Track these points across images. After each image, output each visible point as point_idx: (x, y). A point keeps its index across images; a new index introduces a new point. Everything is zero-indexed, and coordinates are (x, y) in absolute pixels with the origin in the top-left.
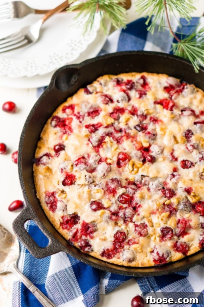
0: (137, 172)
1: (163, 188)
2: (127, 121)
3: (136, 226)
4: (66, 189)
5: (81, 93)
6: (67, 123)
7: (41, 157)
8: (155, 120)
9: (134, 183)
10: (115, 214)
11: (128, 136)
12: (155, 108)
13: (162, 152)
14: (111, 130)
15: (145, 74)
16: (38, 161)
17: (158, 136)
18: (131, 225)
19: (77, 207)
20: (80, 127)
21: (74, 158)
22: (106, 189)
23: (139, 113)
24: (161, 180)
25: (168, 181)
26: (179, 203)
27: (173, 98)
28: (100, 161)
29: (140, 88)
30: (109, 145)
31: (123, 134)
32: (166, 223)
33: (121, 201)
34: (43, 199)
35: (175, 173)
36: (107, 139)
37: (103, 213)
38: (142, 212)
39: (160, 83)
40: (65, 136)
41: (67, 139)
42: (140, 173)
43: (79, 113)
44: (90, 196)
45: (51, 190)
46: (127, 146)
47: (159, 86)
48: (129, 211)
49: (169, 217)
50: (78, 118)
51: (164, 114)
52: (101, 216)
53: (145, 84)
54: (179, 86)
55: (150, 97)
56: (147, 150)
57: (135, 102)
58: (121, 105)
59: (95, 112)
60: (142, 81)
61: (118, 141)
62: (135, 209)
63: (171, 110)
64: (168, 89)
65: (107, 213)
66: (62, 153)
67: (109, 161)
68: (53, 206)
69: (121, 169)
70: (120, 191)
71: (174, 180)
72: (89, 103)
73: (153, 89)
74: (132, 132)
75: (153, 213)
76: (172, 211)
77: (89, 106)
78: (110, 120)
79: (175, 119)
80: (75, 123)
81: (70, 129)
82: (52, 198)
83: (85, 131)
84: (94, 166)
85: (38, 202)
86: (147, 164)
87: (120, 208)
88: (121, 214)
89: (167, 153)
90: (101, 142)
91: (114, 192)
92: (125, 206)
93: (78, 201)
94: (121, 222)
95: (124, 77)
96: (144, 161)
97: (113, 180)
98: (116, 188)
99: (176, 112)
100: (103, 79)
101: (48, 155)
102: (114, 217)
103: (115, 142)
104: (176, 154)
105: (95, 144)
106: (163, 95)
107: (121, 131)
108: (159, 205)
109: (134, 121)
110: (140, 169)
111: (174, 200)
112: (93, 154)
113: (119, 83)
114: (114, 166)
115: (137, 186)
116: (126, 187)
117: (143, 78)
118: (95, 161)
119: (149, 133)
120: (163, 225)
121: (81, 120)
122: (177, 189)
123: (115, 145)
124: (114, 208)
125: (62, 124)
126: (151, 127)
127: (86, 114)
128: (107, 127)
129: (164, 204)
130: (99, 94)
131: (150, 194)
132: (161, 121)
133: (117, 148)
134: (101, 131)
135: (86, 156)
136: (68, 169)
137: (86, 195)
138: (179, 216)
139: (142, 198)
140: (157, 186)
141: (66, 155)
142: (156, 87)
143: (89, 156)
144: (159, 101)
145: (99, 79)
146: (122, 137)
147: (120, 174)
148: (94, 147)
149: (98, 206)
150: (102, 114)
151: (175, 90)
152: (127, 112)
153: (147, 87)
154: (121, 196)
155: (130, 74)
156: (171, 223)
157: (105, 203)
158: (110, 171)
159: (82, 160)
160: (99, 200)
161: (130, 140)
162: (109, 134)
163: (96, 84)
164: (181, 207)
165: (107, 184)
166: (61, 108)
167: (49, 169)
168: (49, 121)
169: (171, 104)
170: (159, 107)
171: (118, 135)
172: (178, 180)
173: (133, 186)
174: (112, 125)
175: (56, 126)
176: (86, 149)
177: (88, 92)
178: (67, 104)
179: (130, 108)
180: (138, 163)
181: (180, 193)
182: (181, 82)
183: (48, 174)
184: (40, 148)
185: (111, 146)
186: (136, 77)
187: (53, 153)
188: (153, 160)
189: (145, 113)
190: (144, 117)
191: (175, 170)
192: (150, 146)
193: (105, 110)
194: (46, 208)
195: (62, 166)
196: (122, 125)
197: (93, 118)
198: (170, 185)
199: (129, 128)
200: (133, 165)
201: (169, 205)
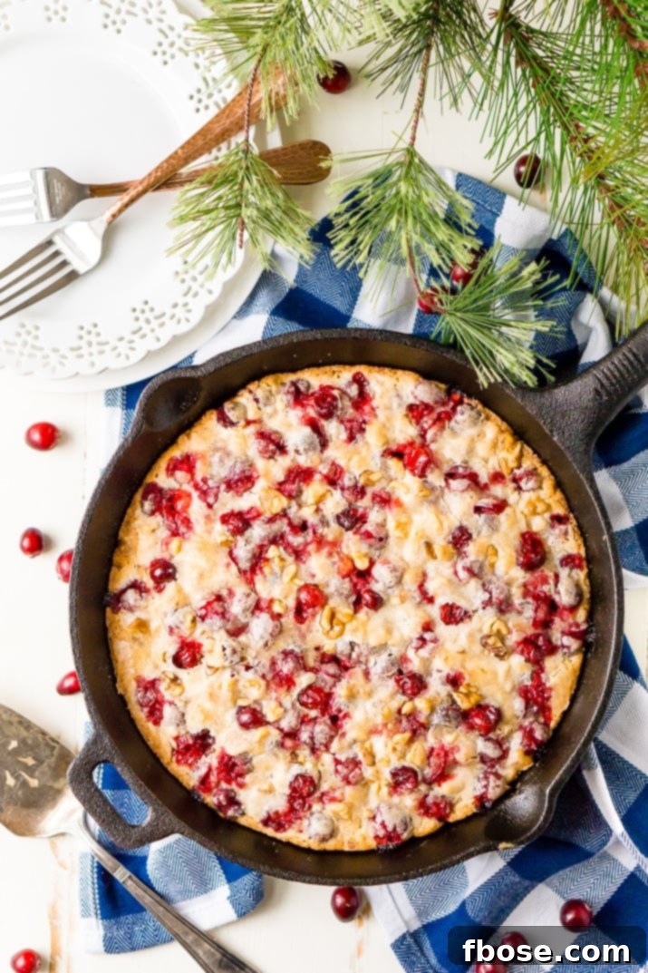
0: (341, 633)
1: (400, 672)
2: (320, 500)
3: (337, 762)
4: (182, 674)
5: (211, 420)
6: (179, 505)
7: (124, 591)
8: (385, 501)
9: (334, 659)
10: (292, 735)
11: (320, 542)
12: (385, 468)
13: (399, 581)
14: (282, 526)
15: (363, 369)
16: (117, 601)
17: (392, 541)
18: (327, 759)
19: (207, 716)
20: (208, 518)
21: (198, 600)
22: (269, 676)
23: (347, 481)
24: (396, 651)
25: (411, 654)
26: (433, 710)
27: (429, 435)
28: (257, 607)
29: (350, 412)
30: (276, 565)
31: (309, 536)
32: (403, 756)
33: (304, 704)
34: (133, 695)
35: (428, 636)
36: (273, 552)
37: (265, 737)
38: (351, 728)
39: (398, 396)
40: (175, 542)
41: (179, 549)
42: (348, 637)
43: (205, 480)
44: (236, 693)
45: (149, 675)
46: (320, 568)
47: (395, 402)
48: (321, 730)
49: (411, 741)
50: (204, 494)
51: (405, 485)
52: (261, 741)
53: (362, 400)
54: (444, 404)
55: (372, 440)
56: (365, 575)
57: (337, 452)
58: (304, 461)
59: (243, 481)
60: (354, 391)
61: (298, 554)
62: (336, 721)
63: (422, 475)
64: (416, 412)
65: (275, 735)
66: (170, 587)
67: (277, 608)
68: (155, 712)
69: (303, 627)
70: (304, 680)
71: (424, 652)
72: (228, 454)
73: (381, 413)
74: (331, 532)
75: (374, 731)
76: (418, 729)
77: (229, 463)
78: (279, 503)
79: (432, 497)
80: (196, 509)
81: (187, 522)
82: (151, 695)
83: (220, 532)
84: (243, 620)
85: (122, 701)
86: (364, 613)
87: (304, 720)
88: (304, 736)
89: (410, 583)
90: (258, 559)
91: (288, 682)
92: (313, 713)
93: (208, 705)
94: (304, 753)
95: (314, 379)
96: (357, 605)
97: (286, 654)
98: (292, 674)
99: (435, 478)
100: (261, 388)
101: (136, 586)
102: (289, 743)
103: (290, 559)
104: (431, 587)
105: (245, 565)
106: (404, 431)
107: (303, 527)
108: (387, 717)
109: (335, 503)
110: (348, 627)
111: (421, 703)
112: (241, 589)
113: (299, 397)
114: (289, 620)
115: (340, 664)
116: (315, 670)
117: (359, 380)
118: (245, 610)
119: (368, 535)
120: (396, 763)
121: (211, 500)
122: (429, 674)
123: (291, 568)
124: (288, 722)
125: (168, 505)
126: (375, 516)
127: (223, 487)
128: (272, 520)
129: (399, 711)
130: (252, 429)
131: (368, 688)
132: (399, 503)
133: (295, 576)
134: (258, 532)
135: (224, 593)
136: (185, 630)
137: (225, 693)
138: (431, 740)
139: (352, 696)
140: (386, 670)
141: (180, 591)
142: (389, 408)
143: (231, 593)
144: (394, 447)
145: (252, 386)
146: (306, 544)
147: (303, 636)
148: (242, 572)
149: (255, 719)
150: (260, 485)
151: (434, 416)
152: (317, 477)
153: (367, 408)
154: (304, 692)
155: (327, 368)
156: (414, 758)
157: (270, 711)
158: (278, 632)
159: (216, 606)
160: (256, 702)
161: (325, 551)
162: (277, 540)
163: (244, 398)
164: (436, 719)
165: (273, 663)
166: (163, 463)
167: (142, 625)
168: (138, 496)
169: (422, 459)
170: (394, 464)
171: (297, 540)
172: (432, 653)
173: (332, 668)
174: (284, 514)
175: (152, 513)
176: (224, 577)
177: (225, 421)
178: (176, 453)
179: (324, 469)
180: (344, 610)
181: (436, 687)
182: (449, 393)
183: (139, 635)
184: (120, 567)
185: (282, 569)
186: (340, 378)
187: (150, 583)
188: (377, 603)
189: (361, 482)
190: (359, 491)
191: (428, 627)
192: (372, 563)
193: (267, 475)
194: (140, 715)
195: (171, 620)
196: (308, 513)
197: (239, 494)
198: (415, 665)
199: (324, 522)
200: (333, 616)
201: (412, 716)
